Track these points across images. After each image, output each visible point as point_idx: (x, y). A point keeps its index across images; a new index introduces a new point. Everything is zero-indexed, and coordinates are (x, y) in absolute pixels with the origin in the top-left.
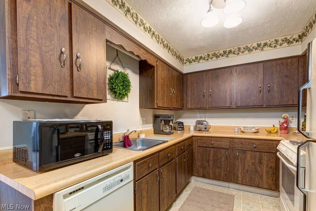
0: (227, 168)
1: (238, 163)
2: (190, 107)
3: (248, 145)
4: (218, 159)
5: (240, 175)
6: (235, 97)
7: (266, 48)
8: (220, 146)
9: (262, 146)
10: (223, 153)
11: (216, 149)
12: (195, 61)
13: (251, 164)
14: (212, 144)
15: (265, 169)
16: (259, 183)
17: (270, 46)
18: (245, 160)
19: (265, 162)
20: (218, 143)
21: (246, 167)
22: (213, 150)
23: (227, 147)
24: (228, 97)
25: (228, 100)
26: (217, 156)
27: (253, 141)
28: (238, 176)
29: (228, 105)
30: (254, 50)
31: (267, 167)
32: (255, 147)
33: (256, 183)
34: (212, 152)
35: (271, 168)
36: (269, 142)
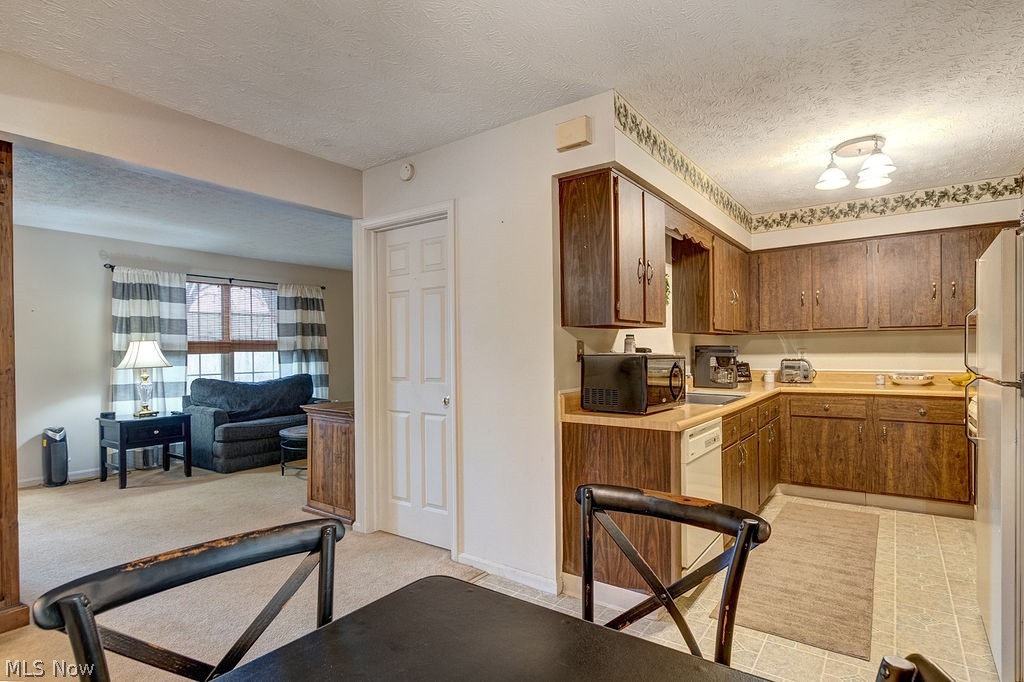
0: (861, 460)
1: (887, 448)
2: (767, 329)
3: (908, 409)
4: (839, 441)
5: (890, 474)
6: (876, 305)
7: (944, 203)
8: (843, 415)
9: (938, 411)
10: (852, 427)
11: (835, 421)
12: (778, 224)
13: (914, 450)
14: (827, 410)
15: (945, 460)
16: (934, 491)
17: (954, 198)
18: (901, 442)
19: (945, 445)
20: (841, 407)
21: (905, 456)
22: (827, 423)
23: (860, 416)
24: (860, 305)
25: (860, 312)
26: (838, 436)
27: (918, 402)
28: (886, 477)
29: (860, 323)
30: (919, 205)
31: (948, 454)
32: (924, 414)
33: (925, 491)
34: (825, 428)
35: (958, 456)
36: (953, 402)
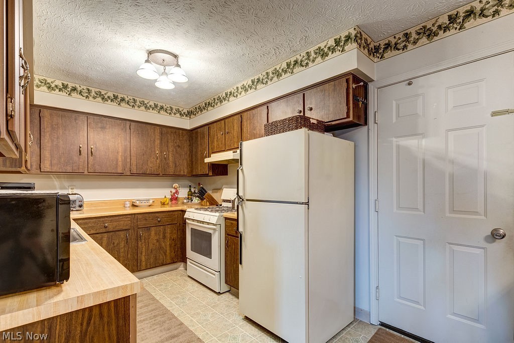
0: (128, 255)
1: (142, 244)
2: (48, 170)
3: (152, 219)
4: (115, 246)
5: (143, 259)
6: (129, 160)
8: (118, 228)
9: (165, 219)
10: (122, 236)
11: (111, 233)
13: (155, 241)
14: (106, 227)
15: (168, 243)
16: (163, 261)
18: (149, 238)
19: (168, 235)
20: (115, 224)
21: (151, 246)
22: (106, 236)
23: (127, 228)
24: (120, 159)
25: (120, 163)
26: (114, 244)
27: (157, 215)
28: (141, 261)
29: (120, 170)
31: (170, 240)
32: (159, 222)
33: (160, 262)
34: (105, 239)
35: (173, 240)
36: (171, 213)
